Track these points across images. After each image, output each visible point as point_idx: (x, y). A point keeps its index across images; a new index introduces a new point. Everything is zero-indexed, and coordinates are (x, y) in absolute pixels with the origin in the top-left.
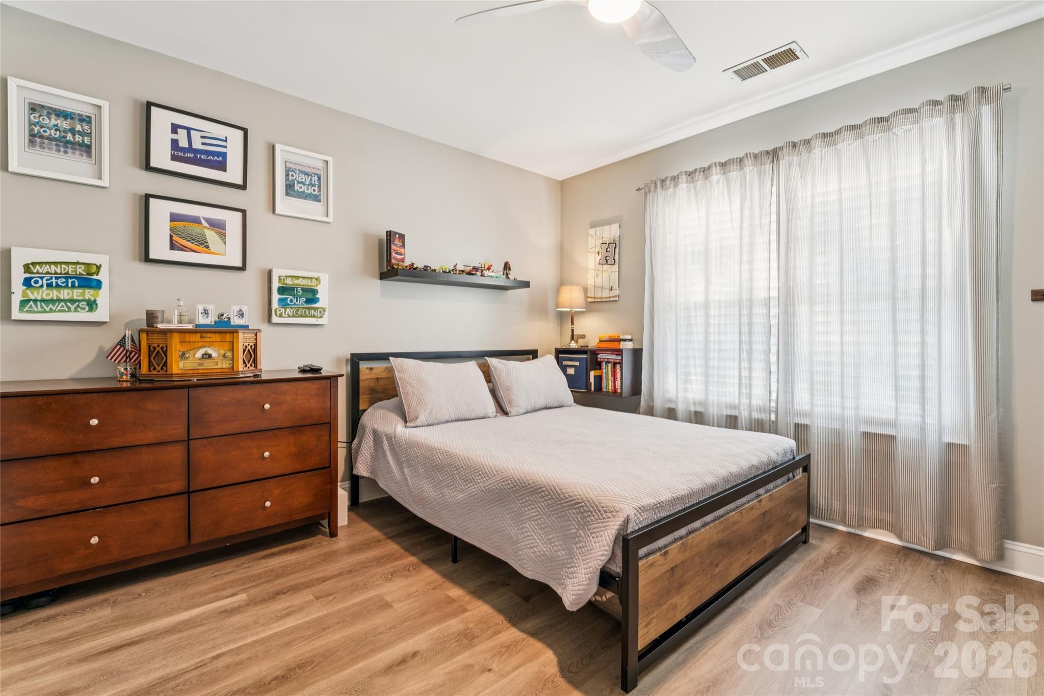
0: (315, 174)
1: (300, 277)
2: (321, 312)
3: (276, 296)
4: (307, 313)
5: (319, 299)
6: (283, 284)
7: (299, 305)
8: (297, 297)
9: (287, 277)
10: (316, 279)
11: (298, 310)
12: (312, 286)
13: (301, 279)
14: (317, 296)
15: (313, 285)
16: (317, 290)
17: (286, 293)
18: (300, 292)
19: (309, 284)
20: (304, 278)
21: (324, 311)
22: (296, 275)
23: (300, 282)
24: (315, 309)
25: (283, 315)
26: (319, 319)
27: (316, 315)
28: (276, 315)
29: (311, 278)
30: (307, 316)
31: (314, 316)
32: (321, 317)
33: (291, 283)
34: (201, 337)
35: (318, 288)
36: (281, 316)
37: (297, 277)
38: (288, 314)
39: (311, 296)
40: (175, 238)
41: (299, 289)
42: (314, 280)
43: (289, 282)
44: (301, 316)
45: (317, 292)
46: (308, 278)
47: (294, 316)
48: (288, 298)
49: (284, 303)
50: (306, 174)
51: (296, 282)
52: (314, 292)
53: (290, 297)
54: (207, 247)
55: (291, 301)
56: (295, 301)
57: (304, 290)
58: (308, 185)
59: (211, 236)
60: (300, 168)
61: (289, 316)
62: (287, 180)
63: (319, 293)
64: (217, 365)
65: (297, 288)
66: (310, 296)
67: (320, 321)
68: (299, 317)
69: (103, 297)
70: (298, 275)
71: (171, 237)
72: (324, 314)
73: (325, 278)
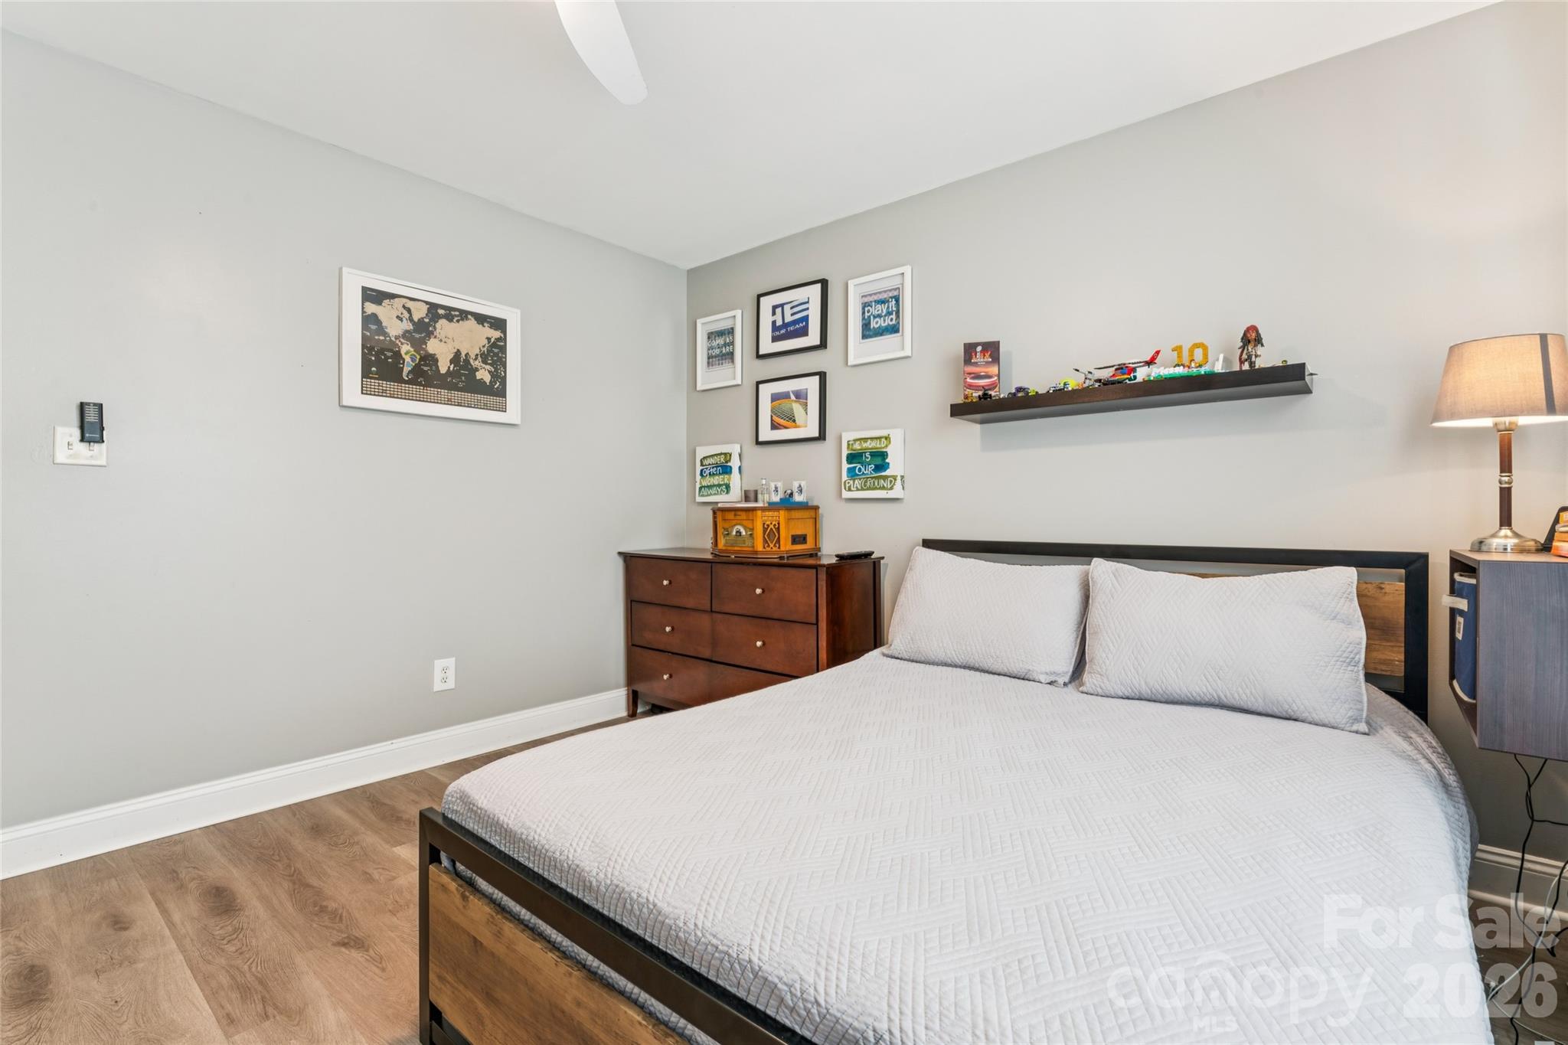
0: (891, 298)
1: (868, 439)
2: (891, 481)
3: (845, 466)
4: (876, 484)
5: (888, 464)
6: (852, 450)
7: (867, 474)
8: (865, 464)
9: (855, 440)
10: (886, 438)
11: (866, 482)
12: (881, 448)
13: (869, 441)
14: (887, 461)
15: (883, 446)
16: (886, 452)
17: (854, 461)
18: (868, 458)
19: (878, 446)
20: (872, 439)
21: (895, 480)
22: (864, 437)
23: (868, 445)
24: (885, 478)
25: (852, 489)
26: (889, 491)
27: (885, 485)
28: (845, 489)
29: (879, 438)
30: (876, 489)
31: (883, 488)
32: (891, 488)
33: (859, 448)
34: (735, 515)
35: (889, 450)
36: (850, 490)
37: (865, 440)
38: (857, 487)
39: (880, 460)
40: (775, 418)
41: (868, 455)
42: (883, 440)
43: (857, 446)
44: (869, 489)
45: (887, 455)
46: (876, 438)
47: (862, 489)
48: (856, 467)
49: (853, 474)
50: (883, 302)
51: (865, 445)
52: (883, 455)
53: (859, 466)
54: (794, 421)
55: (860, 470)
56: (863, 469)
57: (873, 454)
58: (885, 316)
59: (797, 408)
60: (876, 298)
61: (858, 490)
62: (863, 319)
63: (889, 457)
64: (744, 544)
65: (865, 453)
66: (878, 461)
67: (891, 494)
68: (868, 489)
69: (735, 479)
70: (866, 437)
71: (772, 416)
72: (894, 484)
73: (897, 436)
